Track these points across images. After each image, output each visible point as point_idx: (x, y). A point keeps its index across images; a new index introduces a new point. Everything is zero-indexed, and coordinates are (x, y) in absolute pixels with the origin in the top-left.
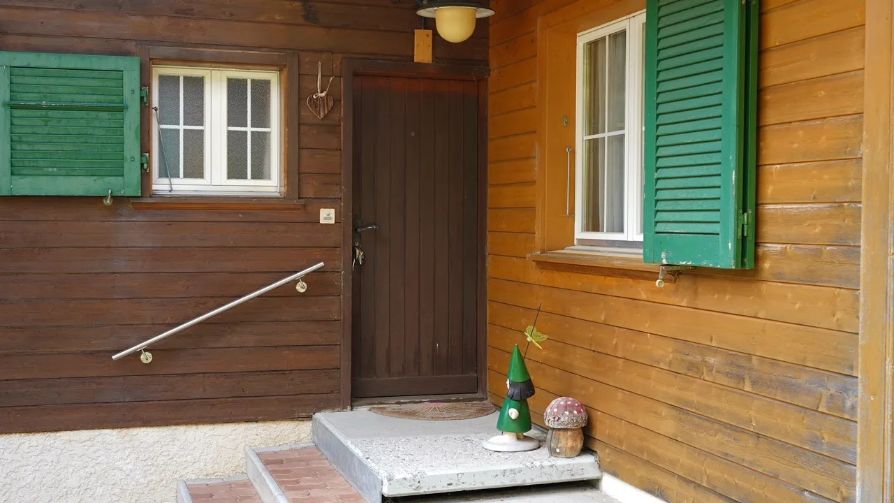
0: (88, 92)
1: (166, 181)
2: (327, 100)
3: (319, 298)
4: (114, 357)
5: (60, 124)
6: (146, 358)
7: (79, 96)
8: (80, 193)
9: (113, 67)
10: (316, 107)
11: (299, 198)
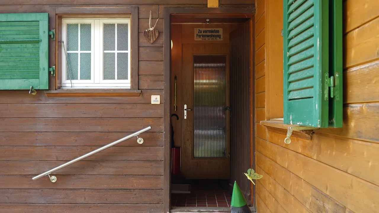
0: (22, 33)
1: (69, 81)
2: (155, 32)
3: (150, 147)
4: (33, 178)
5: (7, 52)
6: (54, 179)
7: (17, 36)
8: (16, 88)
9: (33, 19)
10: (148, 36)
11: (138, 89)
